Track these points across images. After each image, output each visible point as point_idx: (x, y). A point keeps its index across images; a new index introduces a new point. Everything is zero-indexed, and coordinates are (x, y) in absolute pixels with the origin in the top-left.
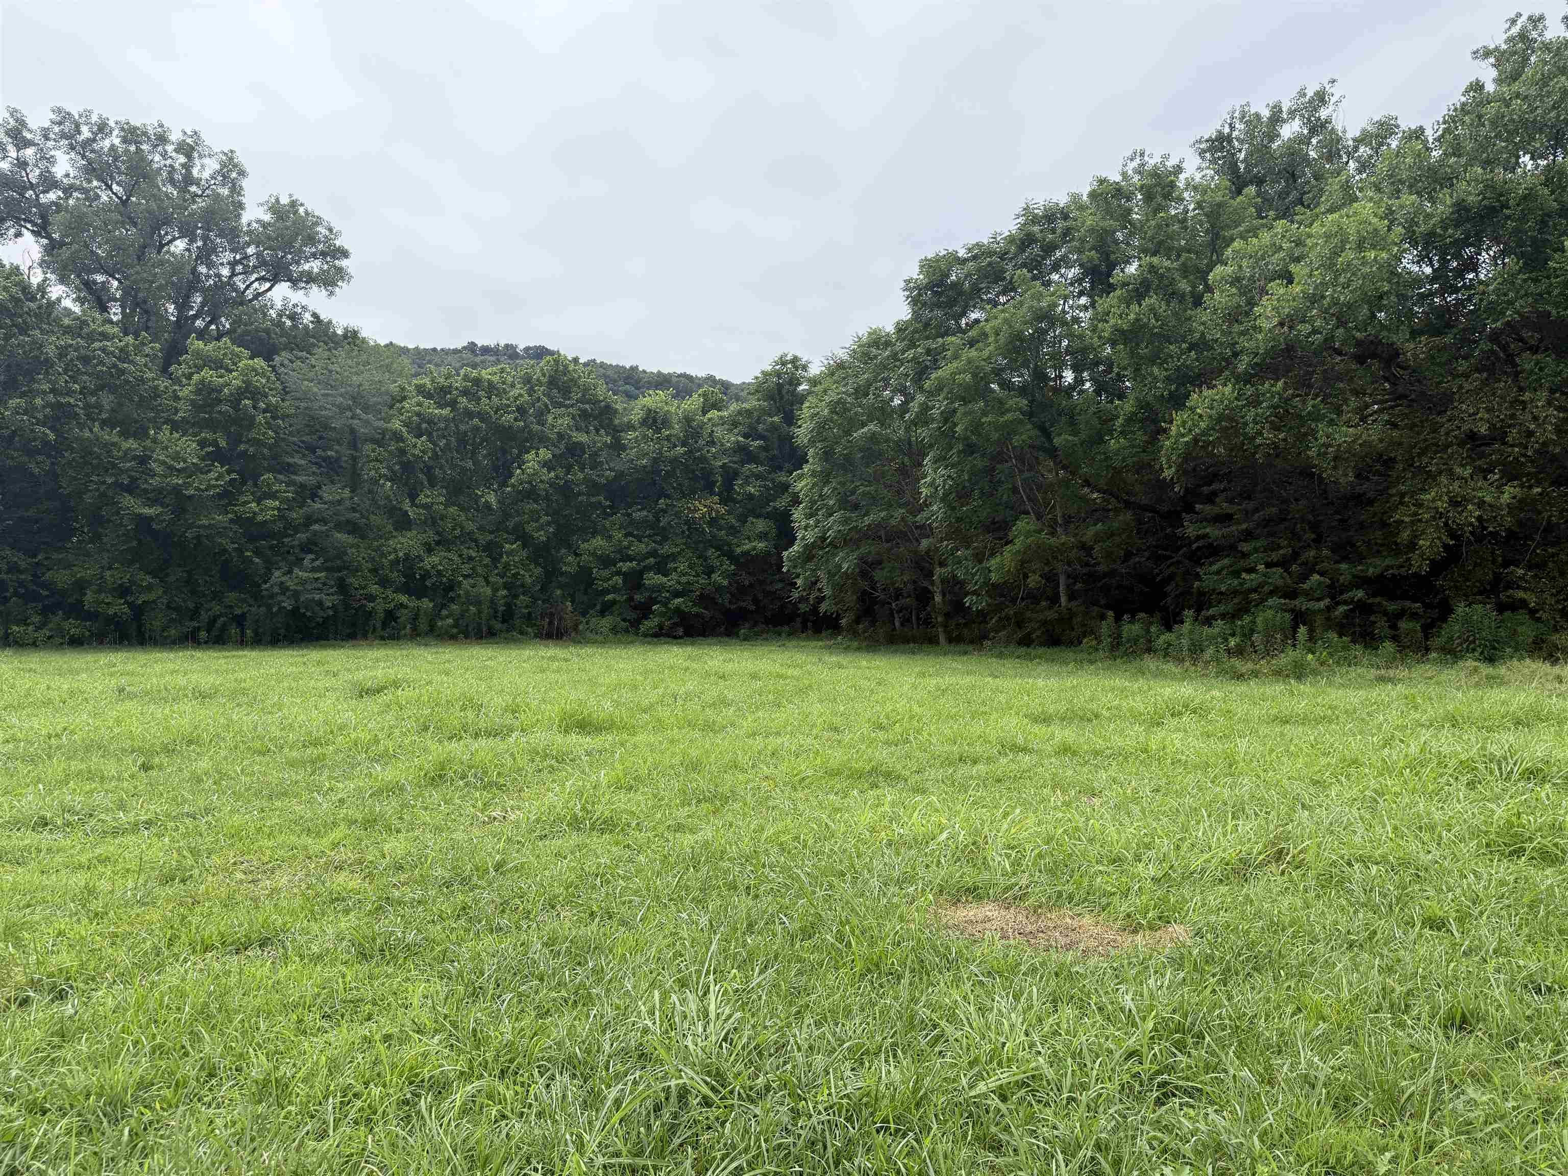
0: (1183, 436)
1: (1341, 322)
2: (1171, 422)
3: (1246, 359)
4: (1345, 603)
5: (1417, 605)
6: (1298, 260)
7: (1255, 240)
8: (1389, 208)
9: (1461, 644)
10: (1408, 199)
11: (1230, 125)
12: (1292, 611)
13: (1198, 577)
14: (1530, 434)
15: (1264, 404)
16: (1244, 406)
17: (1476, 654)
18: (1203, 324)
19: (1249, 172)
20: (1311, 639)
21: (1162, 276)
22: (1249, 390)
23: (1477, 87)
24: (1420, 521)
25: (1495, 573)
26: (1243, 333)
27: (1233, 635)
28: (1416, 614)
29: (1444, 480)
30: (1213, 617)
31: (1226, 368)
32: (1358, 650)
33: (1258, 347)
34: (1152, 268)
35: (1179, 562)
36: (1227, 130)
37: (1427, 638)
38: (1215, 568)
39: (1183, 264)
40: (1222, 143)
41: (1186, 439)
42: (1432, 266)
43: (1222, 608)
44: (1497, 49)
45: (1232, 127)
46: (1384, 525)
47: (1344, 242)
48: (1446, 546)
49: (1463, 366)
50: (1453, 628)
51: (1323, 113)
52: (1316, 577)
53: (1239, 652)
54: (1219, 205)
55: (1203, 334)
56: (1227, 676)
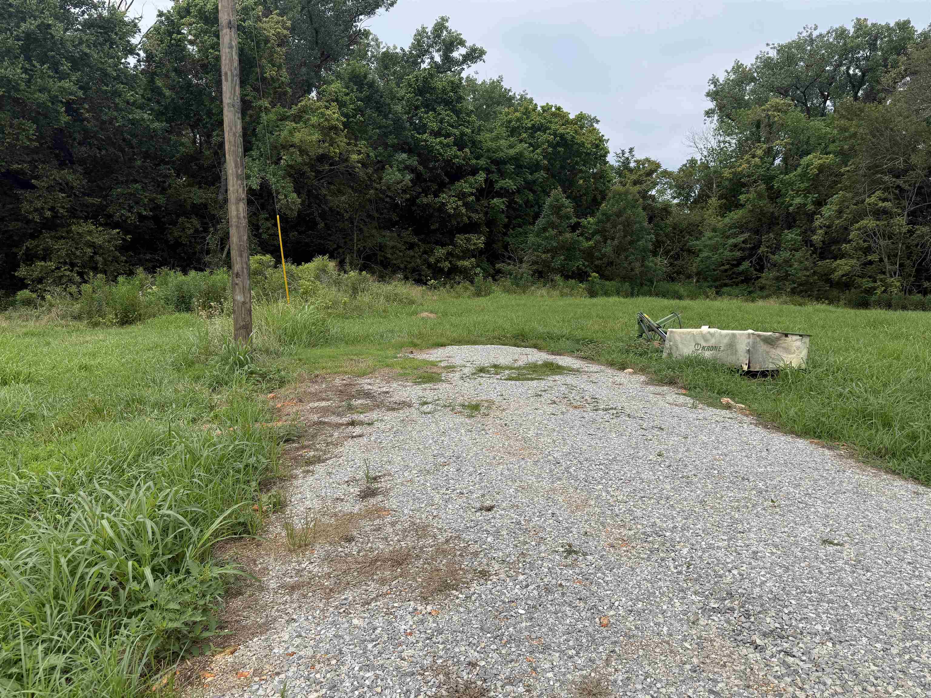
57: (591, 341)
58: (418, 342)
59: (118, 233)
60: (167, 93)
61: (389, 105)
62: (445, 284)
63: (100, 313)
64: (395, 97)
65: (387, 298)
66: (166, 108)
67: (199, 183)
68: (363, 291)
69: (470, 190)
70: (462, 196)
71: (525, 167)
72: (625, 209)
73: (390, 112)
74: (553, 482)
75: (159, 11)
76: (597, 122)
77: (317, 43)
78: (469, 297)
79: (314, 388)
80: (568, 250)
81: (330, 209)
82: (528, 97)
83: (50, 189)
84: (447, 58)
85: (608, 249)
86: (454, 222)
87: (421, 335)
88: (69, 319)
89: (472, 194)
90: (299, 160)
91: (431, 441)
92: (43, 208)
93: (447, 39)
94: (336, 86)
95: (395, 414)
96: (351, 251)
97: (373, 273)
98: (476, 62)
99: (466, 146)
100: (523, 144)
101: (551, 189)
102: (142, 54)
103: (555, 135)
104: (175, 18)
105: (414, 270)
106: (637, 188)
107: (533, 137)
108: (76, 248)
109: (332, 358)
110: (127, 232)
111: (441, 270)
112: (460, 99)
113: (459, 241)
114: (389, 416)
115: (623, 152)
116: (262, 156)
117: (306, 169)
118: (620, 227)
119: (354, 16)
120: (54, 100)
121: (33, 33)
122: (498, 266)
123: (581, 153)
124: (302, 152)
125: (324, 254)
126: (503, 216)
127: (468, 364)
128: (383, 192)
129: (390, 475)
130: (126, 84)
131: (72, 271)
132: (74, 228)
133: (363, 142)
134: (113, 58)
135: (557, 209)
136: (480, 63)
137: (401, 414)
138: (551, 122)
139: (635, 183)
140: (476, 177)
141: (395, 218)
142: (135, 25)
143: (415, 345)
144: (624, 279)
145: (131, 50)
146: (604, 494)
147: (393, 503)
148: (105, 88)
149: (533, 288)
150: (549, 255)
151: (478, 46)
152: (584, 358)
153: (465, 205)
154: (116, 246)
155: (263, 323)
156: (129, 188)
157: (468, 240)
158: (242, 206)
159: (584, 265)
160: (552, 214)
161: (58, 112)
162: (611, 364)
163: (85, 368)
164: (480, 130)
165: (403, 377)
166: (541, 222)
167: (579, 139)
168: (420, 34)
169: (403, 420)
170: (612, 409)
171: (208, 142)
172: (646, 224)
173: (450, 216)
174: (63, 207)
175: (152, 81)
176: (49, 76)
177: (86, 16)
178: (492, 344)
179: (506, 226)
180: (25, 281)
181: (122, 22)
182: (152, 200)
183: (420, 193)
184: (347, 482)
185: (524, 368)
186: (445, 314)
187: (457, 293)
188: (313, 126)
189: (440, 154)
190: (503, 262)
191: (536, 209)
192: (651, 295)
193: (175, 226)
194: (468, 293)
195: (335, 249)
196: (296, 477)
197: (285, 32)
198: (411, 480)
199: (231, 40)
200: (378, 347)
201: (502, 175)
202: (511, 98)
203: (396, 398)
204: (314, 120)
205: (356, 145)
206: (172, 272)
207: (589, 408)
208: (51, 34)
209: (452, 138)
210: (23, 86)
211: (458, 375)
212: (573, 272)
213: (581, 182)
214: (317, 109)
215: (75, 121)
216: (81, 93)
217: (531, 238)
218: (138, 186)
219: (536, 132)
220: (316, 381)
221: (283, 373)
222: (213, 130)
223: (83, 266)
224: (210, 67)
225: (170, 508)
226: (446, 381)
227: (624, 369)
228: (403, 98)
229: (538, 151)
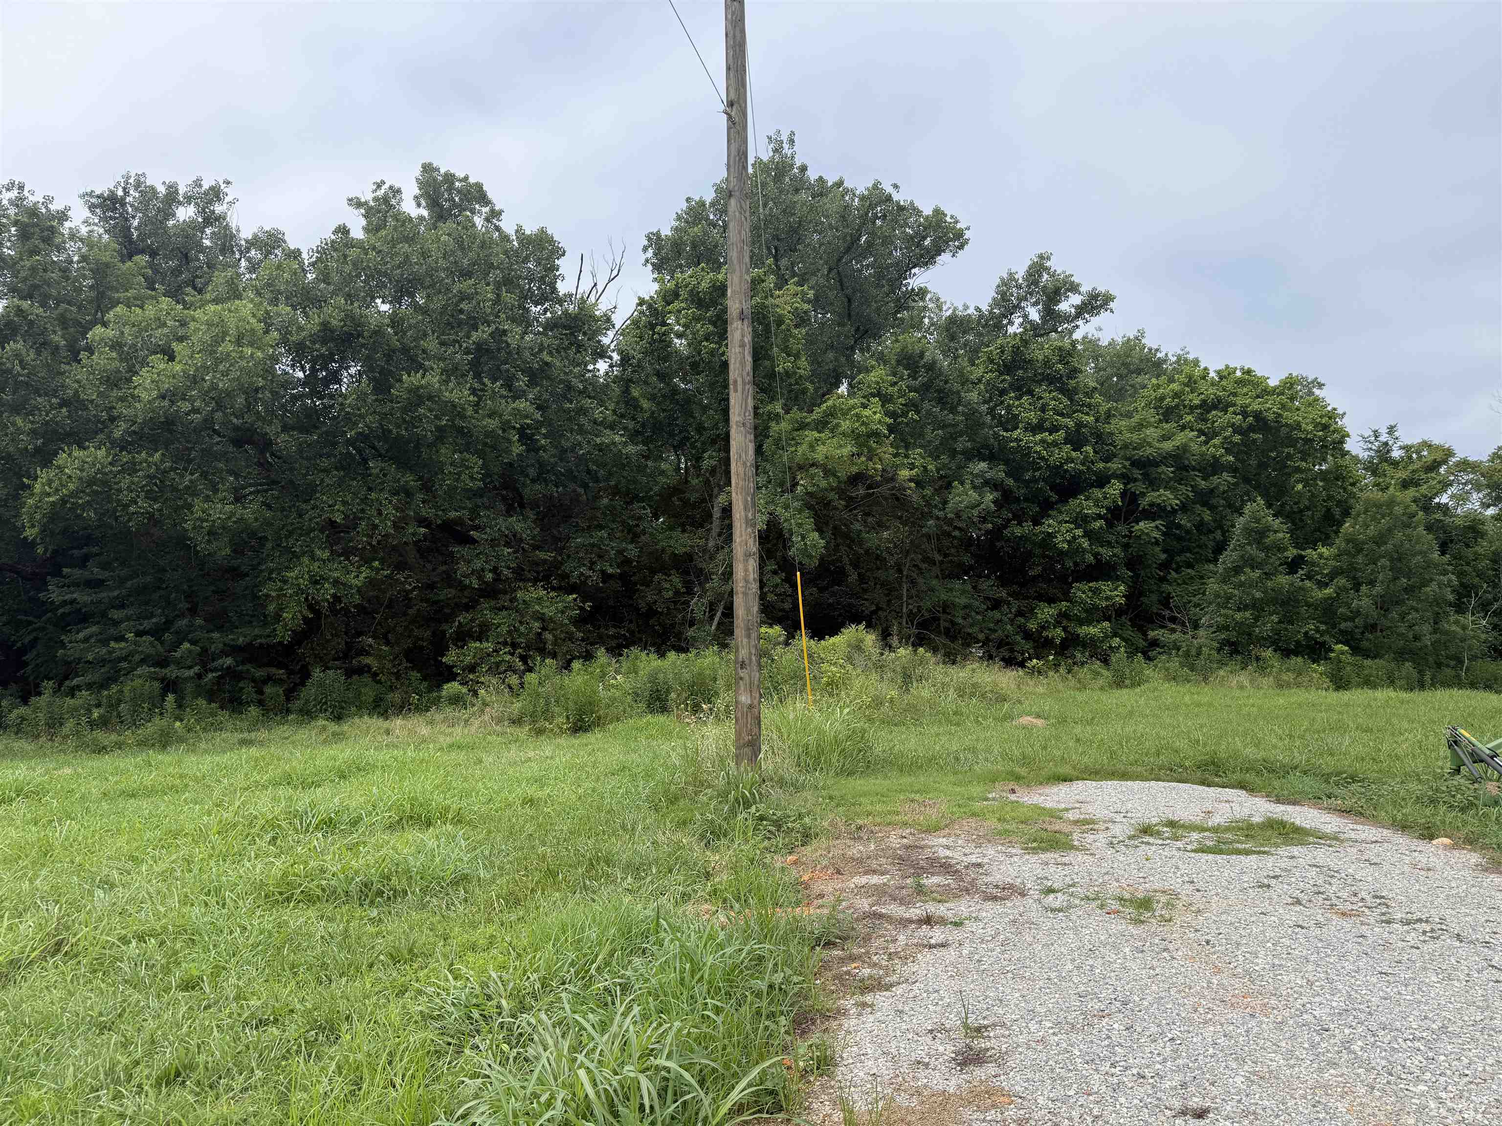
0: (49, 495)
1: (220, 406)
2: (36, 479)
3: (123, 426)
4: (215, 670)
5: (281, 672)
6: (181, 339)
7: (138, 310)
8: (267, 312)
9: (315, 706)
10: (284, 309)
11: (124, 189)
12: (162, 680)
13: (63, 645)
14: (375, 527)
15: (140, 473)
16: (119, 472)
17: (328, 714)
18: (78, 382)
19: (143, 241)
20: (180, 706)
21: (31, 322)
22: (125, 457)
23: (343, 230)
24: (285, 595)
25: (346, 643)
26: (122, 399)
27: (98, 706)
28: (281, 679)
29: (306, 560)
30: (78, 688)
31: (102, 431)
32: (223, 716)
33: (136, 416)
34: (19, 311)
35: (43, 629)
36: (120, 193)
37: (288, 700)
38: (81, 636)
39: (62, 315)
40: (114, 204)
41: (51, 499)
42: (304, 372)
43: (88, 678)
44: (366, 203)
45: (126, 193)
46: (255, 597)
47: (225, 333)
48: (305, 618)
49: (325, 463)
50: (309, 692)
51: (218, 209)
52: (186, 645)
53: (104, 723)
54: (107, 265)
55: (77, 391)
56: (87, 751)
57: (1354, 779)
58: (1023, 771)
59: (575, 600)
60: (645, 404)
61: (958, 392)
62: (1056, 666)
63: (547, 714)
64: (967, 380)
65: (961, 692)
66: (643, 425)
67: (683, 525)
68: (920, 679)
69: (1096, 510)
70: (1081, 520)
71: (1194, 469)
72: (1390, 530)
73: (959, 402)
74: (1320, 1070)
75: (639, 298)
76: (1321, 386)
77: (849, 315)
78: (1102, 689)
79: (857, 849)
80: (1283, 604)
81: (867, 552)
82: (1191, 357)
83: (493, 543)
84: (1050, 314)
85: (1363, 602)
86: (1070, 564)
87: (1025, 760)
88: (506, 723)
89: (1099, 517)
90: (823, 484)
91: (1070, 967)
92: (483, 570)
93: (1050, 285)
94: (877, 375)
95: (998, 908)
96: (899, 615)
97: (935, 650)
98: (1098, 313)
99: (1086, 442)
100: (1187, 431)
101: (1243, 503)
102: (616, 357)
103: (1245, 414)
104: (659, 306)
105: (1001, 644)
106: (1411, 492)
107: (1206, 420)
108: (521, 622)
109: (882, 796)
110: (585, 599)
111: (1048, 643)
112: (1074, 372)
113: (1079, 594)
114: (990, 910)
115: (1376, 434)
116: (770, 482)
117: (832, 496)
118: (1384, 562)
119: (904, 270)
120: (506, 426)
121: (486, 342)
122: (1152, 634)
123: (1297, 440)
124: (828, 472)
125: (859, 623)
126: (1157, 549)
127: (1119, 818)
128: (949, 522)
129: (1003, 1025)
130: (594, 398)
131: (512, 654)
132: (519, 594)
133: (919, 450)
134: (579, 365)
135: (1258, 535)
136: (1104, 315)
137: (1012, 907)
138: (1235, 395)
139: (1405, 485)
140: (1106, 489)
141: (967, 559)
142: (608, 320)
143: (1018, 778)
144: (1401, 655)
145: (601, 353)
146: (1432, 1105)
147: (1014, 1082)
148: (568, 405)
149: (1222, 673)
150: (1248, 614)
151: (1102, 289)
152: (1345, 812)
153: (1088, 534)
154: (570, 618)
155: (775, 737)
156: (591, 536)
157: (1096, 592)
158: (753, 564)
159: (1317, 630)
160: (1249, 544)
161: (509, 441)
162: (1404, 827)
163: (530, 802)
164: (1109, 415)
165: (1003, 836)
166: (1229, 557)
167: (1289, 417)
168: (1005, 286)
169: (1014, 921)
170: (1420, 920)
171: (697, 467)
172: (1436, 555)
173: (1061, 553)
174: (509, 568)
175: (626, 391)
176: (502, 397)
177: (549, 315)
178: (1158, 779)
179: (1165, 566)
180: (455, 670)
181: (593, 317)
182: (620, 552)
183: (1009, 520)
184: (931, 1031)
185: (1227, 829)
186: (1062, 720)
187: (1079, 681)
188: (843, 434)
189: (1042, 458)
190: (1162, 627)
191: (1218, 535)
192: (1460, 685)
193: (648, 586)
194: (1101, 682)
195: (874, 612)
196: (845, 1013)
197: (806, 306)
198: (1042, 1040)
199: (743, 336)
200: (952, 778)
201: (1153, 483)
202: (1159, 363)
203: (997, 877)
204: (846, 425)
205: (907, 456)
206: (644, 654)
207: (1372, 917)
208: (506, 342)
209: (1062, 433)
210: (470, 412)
211: (1101, 838)
212: (1298, 642)
213: (1300, 486)
214: (850, 409)
215: (528, 451)
216: (538, 416)
217: (1213, 586)
218: (604, 533)
219: (1208, 412)
220: (860, 838)
221: (807, 820)
222: (704, 452)
223: (528, 647)
224: (702, 365)
225: (669, 1057)
226: (1083, 849)
227: (1431, 837)
228: (980, 381)
229: (1216, 441)
